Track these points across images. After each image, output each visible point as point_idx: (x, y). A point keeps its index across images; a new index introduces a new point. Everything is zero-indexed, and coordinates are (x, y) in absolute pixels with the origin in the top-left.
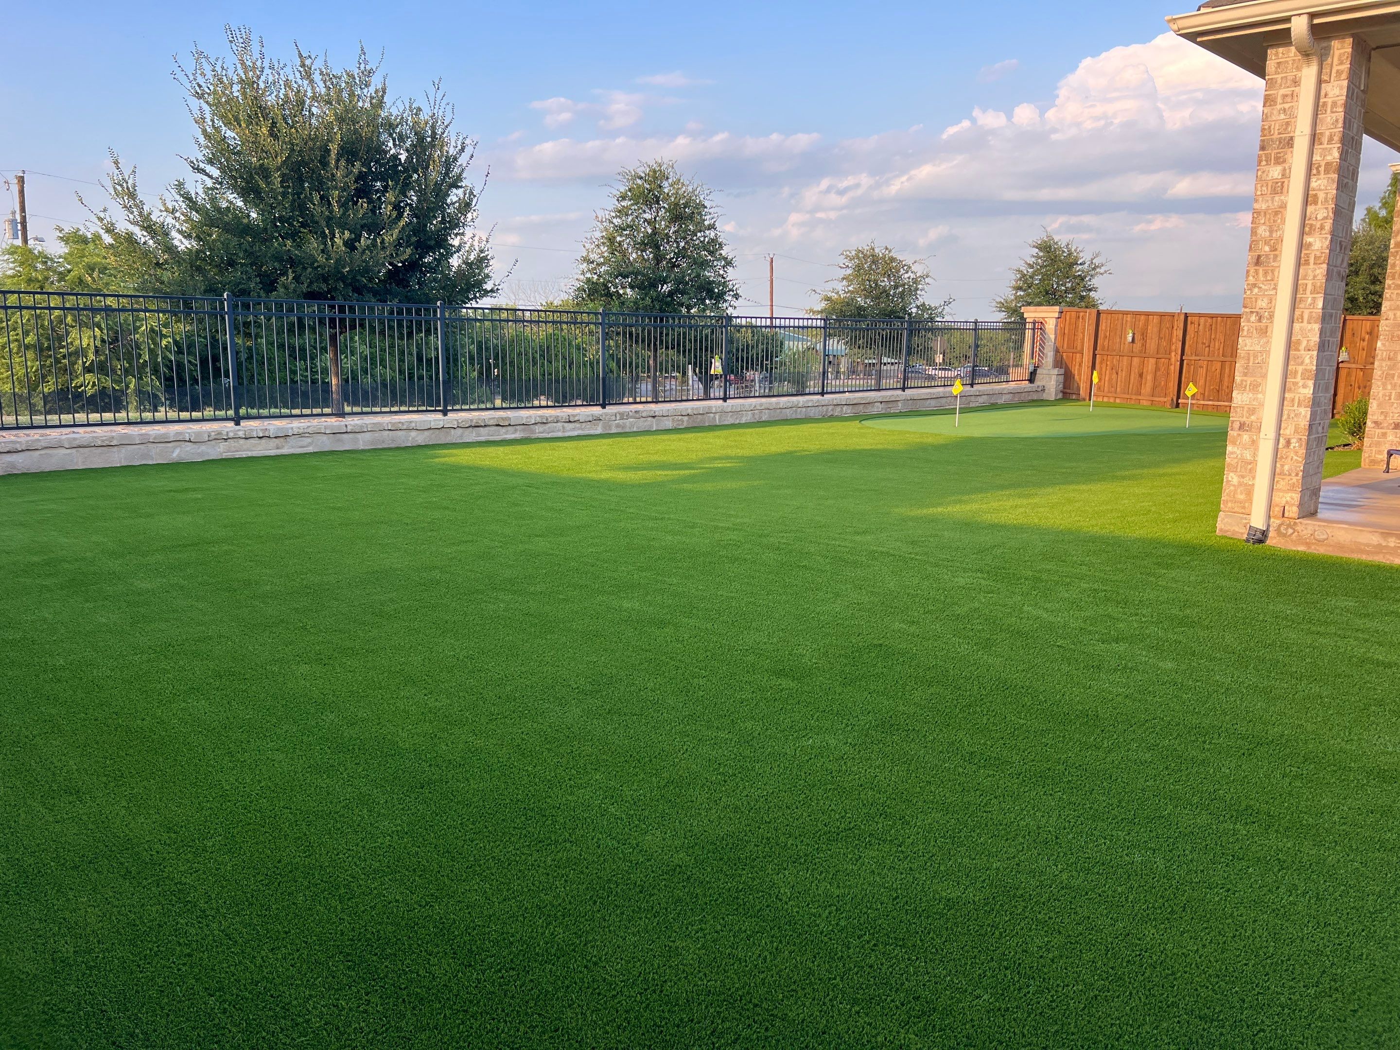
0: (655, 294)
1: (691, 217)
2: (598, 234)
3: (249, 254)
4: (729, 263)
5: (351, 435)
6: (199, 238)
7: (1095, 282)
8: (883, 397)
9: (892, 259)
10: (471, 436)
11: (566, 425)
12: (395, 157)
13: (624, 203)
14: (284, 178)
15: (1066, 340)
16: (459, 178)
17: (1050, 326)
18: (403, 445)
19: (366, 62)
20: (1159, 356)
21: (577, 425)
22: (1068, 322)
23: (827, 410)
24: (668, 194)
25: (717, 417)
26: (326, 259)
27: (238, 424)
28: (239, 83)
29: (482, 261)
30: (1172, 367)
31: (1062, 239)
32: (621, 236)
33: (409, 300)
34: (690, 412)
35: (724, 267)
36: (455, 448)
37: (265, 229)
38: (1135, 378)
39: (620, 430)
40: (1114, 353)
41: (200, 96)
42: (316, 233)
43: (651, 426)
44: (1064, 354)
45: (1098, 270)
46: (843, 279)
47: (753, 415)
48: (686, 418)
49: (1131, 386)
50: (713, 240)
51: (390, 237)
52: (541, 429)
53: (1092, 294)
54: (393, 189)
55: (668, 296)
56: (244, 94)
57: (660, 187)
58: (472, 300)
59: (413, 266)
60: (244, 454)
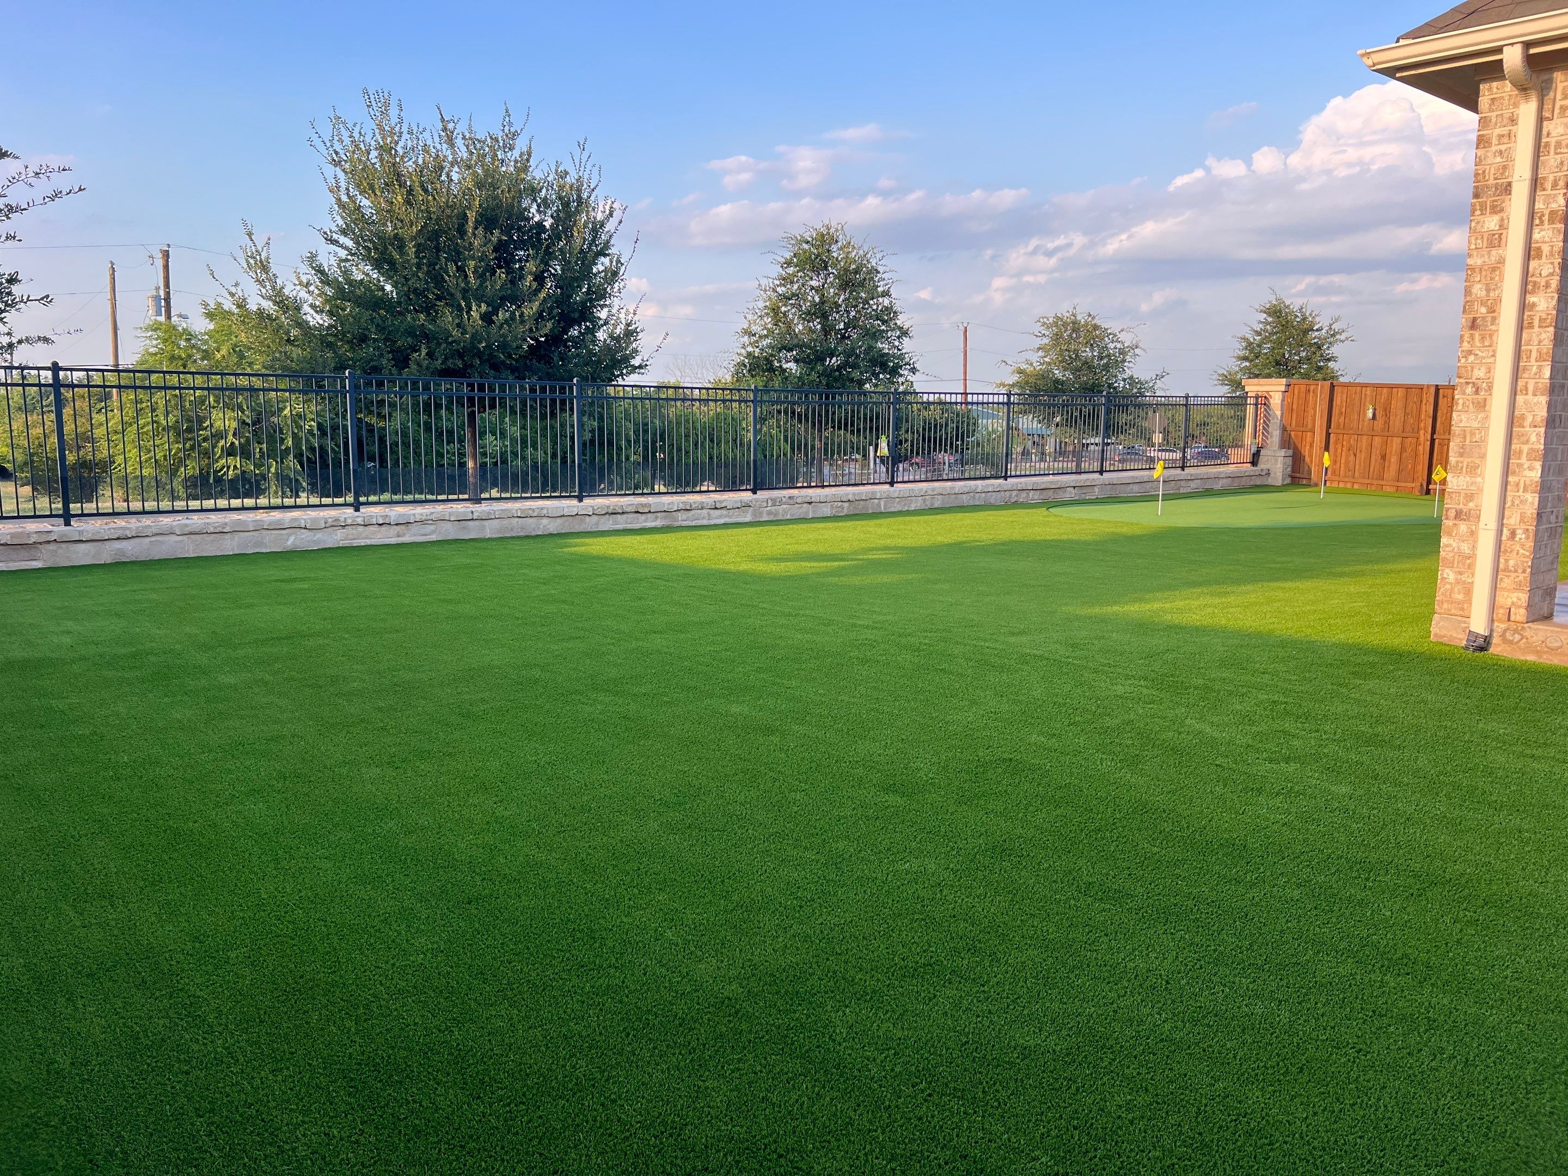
0: (822, 368)
1: (862, 284)
2: (761, 304)
3: (380, 329)
4: (905, 333)
5: (477, 523)
6: (331, 313)
7: (1335, 350)
8: (1077, 481)
9: (1096, 327)
10: (608, 524)
11: (712, 512)
12: (540, 225)
13: (791, 270)
14: (419, 248)
15: (1294, 416)
16: (607, 245)
17: (1276, 400)
18: (533, 534)
19: (510, 124)
20: (1405, 435)
21: (724, 512)
22: (1296, 397)
23: (1010, 497)
24: (837, 259)
25: (882, 503)
26: (462, 334)
27: (357, 510)
28: (376, 149)
29: (630, 333)
30: (1421, 448)
31: (1294, 303)
32: (785, 305)
33: (549, 376)
34: (851, 497)
35: (899, 337)
36: (589, 537)
37: (399, 303)
38: (1376, 461)
39: (771, 518)
40: (1351, 432)
41: (336, 163)
42: (452, 306)
43: (807, 513)
44: (1292, 433)
45: (1338, 337)
46: (1039, 349)
47: (924, 501)
48: (846, 505)
49: (1372, 469)
50: (887, 308)
51: (531, 309)
52: (684, 517)
53: (1331, 364)
54: (534, 258)
55: (837, 370)
56: (382, 160)
57: (829, 251)
58: (618, 376)
59: (556, 339)
60: (363, 542)
